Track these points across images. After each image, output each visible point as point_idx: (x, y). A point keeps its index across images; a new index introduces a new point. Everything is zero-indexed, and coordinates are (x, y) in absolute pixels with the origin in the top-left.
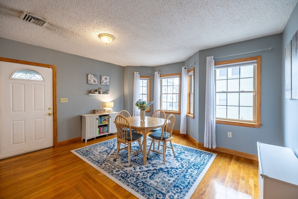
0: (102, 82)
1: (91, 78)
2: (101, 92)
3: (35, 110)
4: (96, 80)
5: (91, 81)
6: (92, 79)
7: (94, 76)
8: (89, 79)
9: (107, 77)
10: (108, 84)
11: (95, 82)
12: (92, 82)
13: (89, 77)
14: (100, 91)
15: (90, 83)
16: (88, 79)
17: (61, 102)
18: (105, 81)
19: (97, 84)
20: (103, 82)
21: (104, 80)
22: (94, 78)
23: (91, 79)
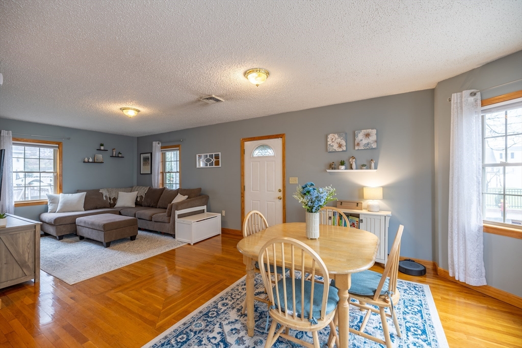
0: (356, 143)
1: (333, 140)
2: (354, 166)
3: (267, 191)
4: (344, 143)
5: (333, 146)
6: (335, 141)
7: (339, 136)
8: (329, 143)
9: (369, 131)
10: (374, 146)
11: (340, 146)
12: (336, 147)
13: (328, 140)
14: (351, 163)
15: (330, 150)
16: (327, 144)
17: (290, 183)
18: (365, 141)
19: (344, 151)
20: (358, 144)
21: (362, 140)
22: (339, 140)
23: (333, 142)
